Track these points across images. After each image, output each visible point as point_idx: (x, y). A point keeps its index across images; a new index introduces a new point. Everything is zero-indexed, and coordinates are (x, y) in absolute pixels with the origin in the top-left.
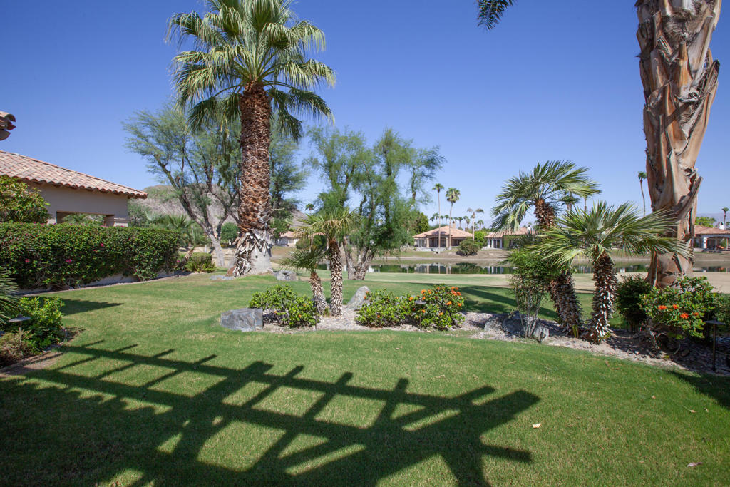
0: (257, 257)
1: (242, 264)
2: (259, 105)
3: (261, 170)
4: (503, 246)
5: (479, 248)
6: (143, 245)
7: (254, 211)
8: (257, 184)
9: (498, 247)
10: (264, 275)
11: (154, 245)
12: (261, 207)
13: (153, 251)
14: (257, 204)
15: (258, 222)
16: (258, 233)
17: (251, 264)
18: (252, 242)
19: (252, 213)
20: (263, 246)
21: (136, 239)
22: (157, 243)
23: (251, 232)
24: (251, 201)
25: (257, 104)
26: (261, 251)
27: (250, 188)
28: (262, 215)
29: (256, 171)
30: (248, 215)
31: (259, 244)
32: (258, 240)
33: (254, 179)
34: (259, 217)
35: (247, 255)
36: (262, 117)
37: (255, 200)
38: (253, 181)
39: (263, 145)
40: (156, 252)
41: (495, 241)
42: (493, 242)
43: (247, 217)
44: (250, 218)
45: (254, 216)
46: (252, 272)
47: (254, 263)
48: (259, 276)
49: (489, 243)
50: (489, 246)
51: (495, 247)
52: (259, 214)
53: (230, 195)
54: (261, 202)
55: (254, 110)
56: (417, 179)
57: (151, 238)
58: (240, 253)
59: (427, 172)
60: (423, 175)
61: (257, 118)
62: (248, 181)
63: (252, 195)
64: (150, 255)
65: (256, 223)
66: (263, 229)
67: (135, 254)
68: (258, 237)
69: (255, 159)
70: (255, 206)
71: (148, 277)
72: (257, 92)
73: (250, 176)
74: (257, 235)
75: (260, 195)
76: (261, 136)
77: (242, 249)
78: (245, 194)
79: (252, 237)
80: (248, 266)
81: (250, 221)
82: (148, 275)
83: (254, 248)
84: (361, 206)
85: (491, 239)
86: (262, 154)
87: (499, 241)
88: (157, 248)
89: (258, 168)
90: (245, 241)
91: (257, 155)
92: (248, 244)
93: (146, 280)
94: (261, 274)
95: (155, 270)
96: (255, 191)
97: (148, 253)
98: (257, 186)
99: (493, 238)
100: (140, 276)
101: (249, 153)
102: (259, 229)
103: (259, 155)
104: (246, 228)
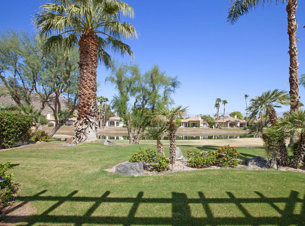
0: (89, 132)
1: (80, 137)
2: (93, 44)
3: (93, 81)
4: (189, 126)
5: (178, 127)
6: (10, 124)
7: (88, 105)
8: (90, 89)
9: (186, 127)
10: (94, 143)
11: (17, 124)
12: (92, 103)
13: (16, 129)
14: (90, 101)
15: (91, 111)
16: (91, 118)
17: (86, 136)
18: (86, 123)
19: (87, 106)
20: (93, 125)
21: (6, 121)
22: (19, 123)
23: (86, 117)
24: (86, 99)
25: (91, 43)
26: (92, 129)
27: (86, 91)
28: (93, 108)
29: (90, 82)
30: (85, 107)
31: (91, 124)
32: (91, 122)
33: (89, 86)
34: (91, 108)
35: (84, 131)
36: (94, 51)
37: (89, 98)
38: (88, 88)
39: (94, 67)
40: (18, 129)
41: (185, 124)
42: (184, 124)
43: (84, 108)
44: (86, 109)
45: (88, 108)
46: (87, 141)
47: (87, 135)
48: (92, 143)
49: (182, 125)
50: (182, 126)
51: (185, 127)
52: (91, 107)
53: (46, 94)
54: (92, 100)
55: (89, 46)
56: (167, 92)
57: (16, 120)
58: (79, 130)
59: (172, 89)
60: (170, 90)
61: (91, 51)
62: (85, 88)
63: (87, 96)
64: (14, 131)
65: (90, 112)
66: (93, 116)
67: (4, 130)
68: (91, 120)
69: (89, 74)
70: (89, 102)
71: (12, 145)
72: (91, 36)
73: (86, 84)
74: (90, 119)
75: (92, 96)
76: (93, 61)
77: (81, 127)
78: (83, 95)
79: (87, 120)
80: (84, 137)
81: (86, 111)
82: (12, 144)
83: (88, 127)
84: (135, 104)
85: (183, 122)
86: (94, 72)
87: (187, 124)
88: (19, 126)
89: (91, 80)
90: (82, 122)
91: (91, 73)
92: (84, 124)
93: (11, 147)
94: (92, 142)
95: (16, 141)
96: (89, 93)
97: (13, 130)
98: (90, 90)
99: (184, 122)
100: (6, 145)
101: (85, 71)
102: (91, 116)
103: (92, 72)
104: (83, 115)
